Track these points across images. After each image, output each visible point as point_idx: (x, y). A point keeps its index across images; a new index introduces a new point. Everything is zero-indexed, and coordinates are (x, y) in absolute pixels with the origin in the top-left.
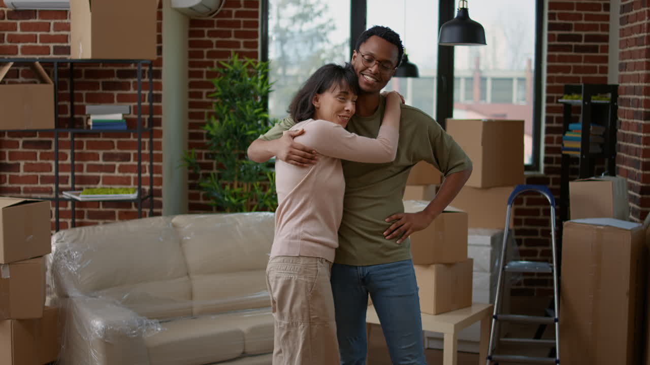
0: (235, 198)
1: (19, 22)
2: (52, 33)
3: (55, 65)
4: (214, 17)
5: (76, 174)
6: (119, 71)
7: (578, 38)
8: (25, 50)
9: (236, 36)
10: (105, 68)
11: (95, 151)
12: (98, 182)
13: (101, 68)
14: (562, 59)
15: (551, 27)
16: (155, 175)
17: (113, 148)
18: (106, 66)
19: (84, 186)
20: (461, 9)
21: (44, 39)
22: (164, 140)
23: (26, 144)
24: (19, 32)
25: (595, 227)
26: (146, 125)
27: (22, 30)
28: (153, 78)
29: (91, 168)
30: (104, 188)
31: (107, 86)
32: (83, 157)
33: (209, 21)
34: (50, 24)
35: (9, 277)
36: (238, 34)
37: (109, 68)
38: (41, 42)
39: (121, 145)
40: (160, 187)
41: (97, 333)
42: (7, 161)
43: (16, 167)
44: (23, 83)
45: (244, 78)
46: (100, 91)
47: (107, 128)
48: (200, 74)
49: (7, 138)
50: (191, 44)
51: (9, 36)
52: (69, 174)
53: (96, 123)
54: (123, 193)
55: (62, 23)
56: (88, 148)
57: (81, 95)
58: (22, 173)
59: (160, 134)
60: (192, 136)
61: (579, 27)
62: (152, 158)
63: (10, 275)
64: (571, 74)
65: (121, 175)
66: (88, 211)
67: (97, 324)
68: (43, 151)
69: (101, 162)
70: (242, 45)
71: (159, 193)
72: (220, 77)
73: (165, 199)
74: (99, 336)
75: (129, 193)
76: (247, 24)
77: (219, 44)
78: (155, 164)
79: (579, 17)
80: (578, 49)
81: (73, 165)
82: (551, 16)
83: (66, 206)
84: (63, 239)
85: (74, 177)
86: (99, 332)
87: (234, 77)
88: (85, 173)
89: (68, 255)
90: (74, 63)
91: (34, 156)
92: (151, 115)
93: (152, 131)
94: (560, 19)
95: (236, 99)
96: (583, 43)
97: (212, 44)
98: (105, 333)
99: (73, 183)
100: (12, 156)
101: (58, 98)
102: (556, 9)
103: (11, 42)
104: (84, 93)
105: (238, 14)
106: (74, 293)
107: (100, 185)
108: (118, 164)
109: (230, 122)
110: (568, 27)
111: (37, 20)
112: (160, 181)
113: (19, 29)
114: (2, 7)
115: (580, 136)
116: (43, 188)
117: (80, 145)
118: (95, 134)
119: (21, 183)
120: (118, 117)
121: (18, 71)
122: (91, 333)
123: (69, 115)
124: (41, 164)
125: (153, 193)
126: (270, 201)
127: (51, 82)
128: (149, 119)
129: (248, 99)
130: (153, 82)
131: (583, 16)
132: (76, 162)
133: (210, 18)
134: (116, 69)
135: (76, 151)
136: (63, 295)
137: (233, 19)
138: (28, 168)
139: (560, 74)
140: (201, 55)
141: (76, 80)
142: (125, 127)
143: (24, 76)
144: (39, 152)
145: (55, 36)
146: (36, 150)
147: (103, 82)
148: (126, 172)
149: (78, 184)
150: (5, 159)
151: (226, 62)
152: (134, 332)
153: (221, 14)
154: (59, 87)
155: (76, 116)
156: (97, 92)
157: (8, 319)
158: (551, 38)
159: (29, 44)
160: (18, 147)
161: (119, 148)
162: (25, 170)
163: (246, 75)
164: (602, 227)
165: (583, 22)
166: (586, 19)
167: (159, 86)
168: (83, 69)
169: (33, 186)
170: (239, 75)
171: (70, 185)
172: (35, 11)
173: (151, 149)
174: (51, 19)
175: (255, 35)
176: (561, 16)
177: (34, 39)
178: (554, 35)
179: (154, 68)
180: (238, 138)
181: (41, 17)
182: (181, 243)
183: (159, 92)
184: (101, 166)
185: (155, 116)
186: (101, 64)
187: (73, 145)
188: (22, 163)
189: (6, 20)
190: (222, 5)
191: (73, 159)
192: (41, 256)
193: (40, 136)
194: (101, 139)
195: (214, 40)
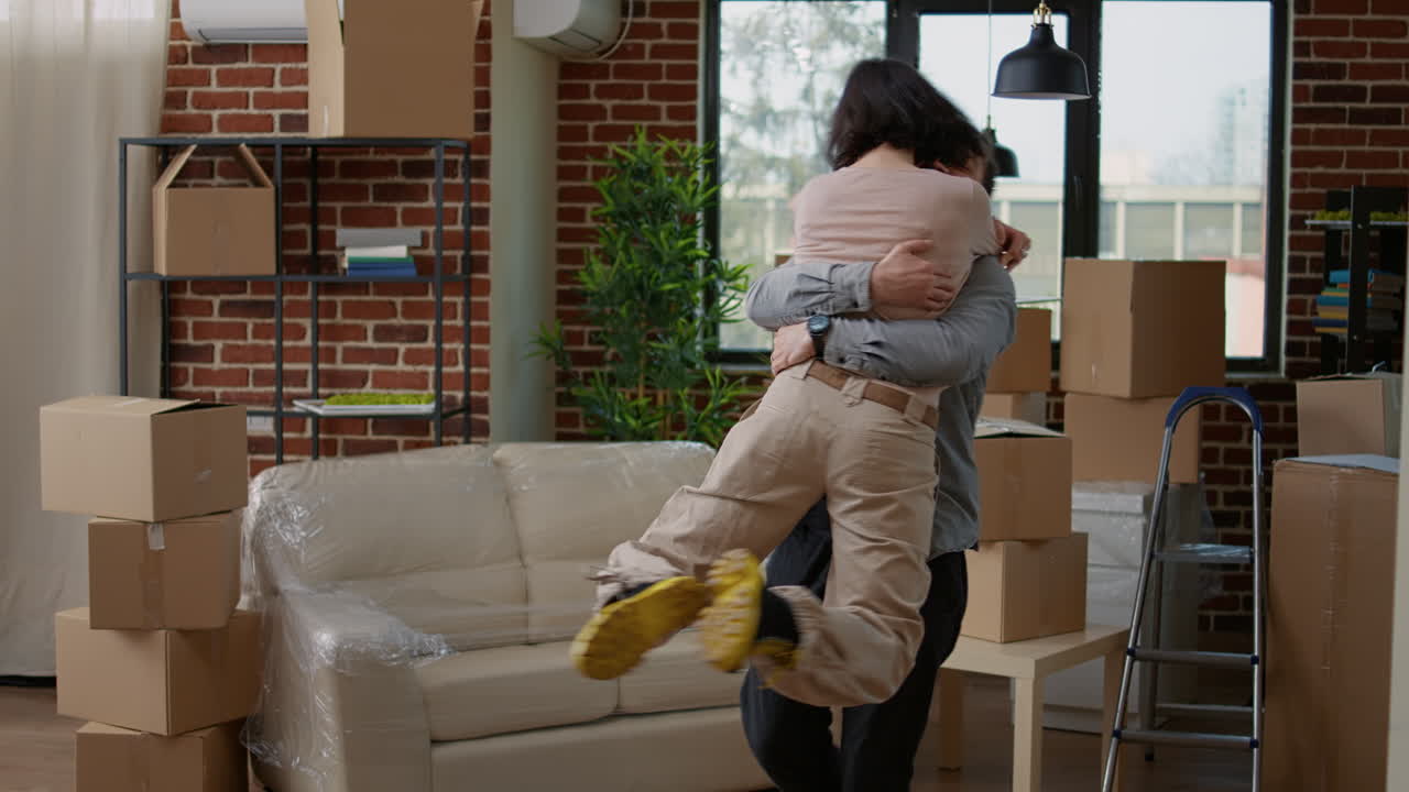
0: (638, 417)
1: (214, 69)
2: (278, 88)
3: (278, 150)
4: (609, 58)
5: (322, 366)
6: (406, 164)
7: (1358, 94)
8: (225, 123)
9: (652, 96)
10: (379, 157)
11: (359, 322)
12: (364, 384)
13: (371, 156)
14: (1321, 137)
15: (1300, 72)
16: (474, 370)
17: (394, 315)
18: (383, 153)
19: (337, 391)
20: (1038, 25)
21: (261, 100)
22: (494, 300)
23: (226, 308)
24: (214, 88)
25: (1335, 470)
26: (459, 271)
27: (221, 83)
28: (470, 177)
29: (351, 356)
30: (374, 394)
31: (385, 193)
32: (336, 333)
33: (597, 65)
34: (273, 71)
35: (163, 547)
36: (657, 93)
37: (387, 157)
38: (256, 106)
39: (409, 310)
40: (484, 394)
41: (324, 656)
42: (190, 341)
43: (206, 354)
44: (220, 186)
45: (657, 177)
46: (371, 202)
47: (381, 273)
48: (580, 173)
49: (189, 295)
50: (564, 112)
51: (196, 95)
52: (308, 367)
53: (357, 265)
54: (407, 402)
55: (296, 69)
56: (345, 315)
57: (333, 210)
58: (218, 364)
59: (485, 288)
60: (563, 297)
61: (1361, 71)
62: (468, 335)
63: (165, 544)
64: (1343, 170)
65: (410, 368)
66: (346, 441)
67: (324, 639)
68: (259, 321)
69: (370, 343)
70: (664, 114)
71: (483, 406)
72: (611, 175)
73: (494, 418)
74: (327, 661)
75: (419, 402)
76: (674, 72)
77: (619, 112)
78: (474, 347)
79: (1360, 50)
80: (1359, 117)
81: (315, 348)
82: (1301, 49)
83: (302, 429)
84: (275, 482)
85: (317, 372)
86: (326, 653)
87: (639, 174)
88: (340, 366)
89: (283, 514)
90: (319, 146)
91: (240, 331)
92: (468, 249)
93: (469, 281)
94: (1318, 54)
95: (642, 220)
96: (1367, 105)
97: (605, 111)
98: (338, 655)
99: (317, 385)
100: (200, 331)
101: (283, 216)
102: (1310, 35)
103: (198, 108)
104: (339, 206)
105: (657, 52)
106: (289, 584)
107: (368, 388)
108: (402, 348)
109: (629, 267)
110: (1336, 71)
111: (250, 64)
112: (484, 382)
113: (214, 81)
114: (182, 39)
115: (1346, 294)
116: (258, 394)
117: (330, 310)
118: (360, 287)
119: (218, 384)
120: (400, 252)
121: (212, 163)
122: (313, 654)
123: (308, 251)
124: (255, 348)
125: (470, 406)
126: (711, 426)
127: (269, 182)
128: (463, 258)
129: (664, 220)
130: (471, 185)
131: (1369, 49)
132: (321, 344)
133: (600, 60)
134: (400, 159)
135: (322, 321)
136: (272, 591)
137: (647, 60)
138: (228, 355)
139: (1320, 170)
140: (581, 134)
141: (321, 181)
142: (412, 272)
143: (223, 174)
144: (250, 323)
145: (284, 94)
146: (245, 320)
147: (375, 186)
148: (419, 363)
149: (325, 386)
150: (185, 337)
151: (624, 148)
152: (394, 656)
153: (623, 52)
154: (284, 195)
155: (323, 253)
156: (363, 204)
157: (159, 629)
158: (1300, 94)
159: (234, 111)
160: (211, 314)
161: (406, 315)
162: (224, 360)
163: (664, 174)
164: (1349, 471)
165: (1368, 60)
166: (1374, 55)
167: (483, 193)
168: (338, 160)
169: (239, 389)
170: (650, 170)
171: (309, 389)
172: (246, 46)
173: (468, 317)
174: (276, 62)
175: (691, 93)
176: (1322, 49)
177: (242, 100)
178: (1306, 87)
179: (474, 157)
180: (643, 298)
181: (257, 58)
182: (509, 498)
183: (484, 205)
184: (370, 350)
185: (475, 253)
186: (372, 150)
187: (316, 310)
188: (219, 345)
189: (190, 65)
190: (625, 34)
191: (316, 338)
192: (229, 511)
193: (254, 292)
194: (370, 298)
195: (608, 104)
